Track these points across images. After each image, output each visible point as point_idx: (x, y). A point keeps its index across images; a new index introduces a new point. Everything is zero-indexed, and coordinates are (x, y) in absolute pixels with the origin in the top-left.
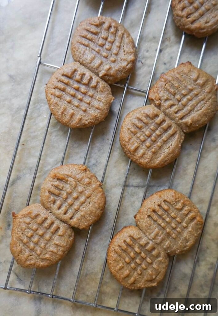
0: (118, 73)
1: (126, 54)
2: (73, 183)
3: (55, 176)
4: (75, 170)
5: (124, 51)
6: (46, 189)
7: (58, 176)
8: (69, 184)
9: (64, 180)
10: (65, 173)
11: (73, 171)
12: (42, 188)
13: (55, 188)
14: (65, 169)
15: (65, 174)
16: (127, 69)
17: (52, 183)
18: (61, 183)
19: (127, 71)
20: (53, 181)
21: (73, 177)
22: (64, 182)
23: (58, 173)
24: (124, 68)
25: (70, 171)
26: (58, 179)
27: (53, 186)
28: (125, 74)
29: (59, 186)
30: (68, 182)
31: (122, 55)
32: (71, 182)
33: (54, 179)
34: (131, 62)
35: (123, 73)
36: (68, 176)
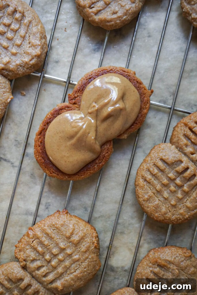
0: (19, 68)
1: (31, 47)
2: (175, 271)
3: (156, 262)
4: (179, 256)
5: (29, 43)
6: (144, 275)
7: (160, 263)
8: (171, 271)
9: (166, 267)
10: (167, 258)
11: (176, 256)
12: (138, 273)
13: (154, 275)
14: (166, 253)
15: (167, 260)
16: (30, 64)
17: (151, 269)
18: (161, 270)
19: (31, 67)
20: (153, 267)
21: (176, 264)
22: (165, 269)
23: (159, 258)
24: (26, 63)
25: (173, 257)
26: (158, 265)
27: (152, 272)
28: (28, 70)
29: (159, 273)
30: (170, 270)
31: (26, 47)
32: (173, 270)
33: (154, 265)
34: (36, 57)
35: (25, 69)
36: (170, 263)
